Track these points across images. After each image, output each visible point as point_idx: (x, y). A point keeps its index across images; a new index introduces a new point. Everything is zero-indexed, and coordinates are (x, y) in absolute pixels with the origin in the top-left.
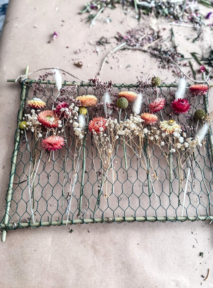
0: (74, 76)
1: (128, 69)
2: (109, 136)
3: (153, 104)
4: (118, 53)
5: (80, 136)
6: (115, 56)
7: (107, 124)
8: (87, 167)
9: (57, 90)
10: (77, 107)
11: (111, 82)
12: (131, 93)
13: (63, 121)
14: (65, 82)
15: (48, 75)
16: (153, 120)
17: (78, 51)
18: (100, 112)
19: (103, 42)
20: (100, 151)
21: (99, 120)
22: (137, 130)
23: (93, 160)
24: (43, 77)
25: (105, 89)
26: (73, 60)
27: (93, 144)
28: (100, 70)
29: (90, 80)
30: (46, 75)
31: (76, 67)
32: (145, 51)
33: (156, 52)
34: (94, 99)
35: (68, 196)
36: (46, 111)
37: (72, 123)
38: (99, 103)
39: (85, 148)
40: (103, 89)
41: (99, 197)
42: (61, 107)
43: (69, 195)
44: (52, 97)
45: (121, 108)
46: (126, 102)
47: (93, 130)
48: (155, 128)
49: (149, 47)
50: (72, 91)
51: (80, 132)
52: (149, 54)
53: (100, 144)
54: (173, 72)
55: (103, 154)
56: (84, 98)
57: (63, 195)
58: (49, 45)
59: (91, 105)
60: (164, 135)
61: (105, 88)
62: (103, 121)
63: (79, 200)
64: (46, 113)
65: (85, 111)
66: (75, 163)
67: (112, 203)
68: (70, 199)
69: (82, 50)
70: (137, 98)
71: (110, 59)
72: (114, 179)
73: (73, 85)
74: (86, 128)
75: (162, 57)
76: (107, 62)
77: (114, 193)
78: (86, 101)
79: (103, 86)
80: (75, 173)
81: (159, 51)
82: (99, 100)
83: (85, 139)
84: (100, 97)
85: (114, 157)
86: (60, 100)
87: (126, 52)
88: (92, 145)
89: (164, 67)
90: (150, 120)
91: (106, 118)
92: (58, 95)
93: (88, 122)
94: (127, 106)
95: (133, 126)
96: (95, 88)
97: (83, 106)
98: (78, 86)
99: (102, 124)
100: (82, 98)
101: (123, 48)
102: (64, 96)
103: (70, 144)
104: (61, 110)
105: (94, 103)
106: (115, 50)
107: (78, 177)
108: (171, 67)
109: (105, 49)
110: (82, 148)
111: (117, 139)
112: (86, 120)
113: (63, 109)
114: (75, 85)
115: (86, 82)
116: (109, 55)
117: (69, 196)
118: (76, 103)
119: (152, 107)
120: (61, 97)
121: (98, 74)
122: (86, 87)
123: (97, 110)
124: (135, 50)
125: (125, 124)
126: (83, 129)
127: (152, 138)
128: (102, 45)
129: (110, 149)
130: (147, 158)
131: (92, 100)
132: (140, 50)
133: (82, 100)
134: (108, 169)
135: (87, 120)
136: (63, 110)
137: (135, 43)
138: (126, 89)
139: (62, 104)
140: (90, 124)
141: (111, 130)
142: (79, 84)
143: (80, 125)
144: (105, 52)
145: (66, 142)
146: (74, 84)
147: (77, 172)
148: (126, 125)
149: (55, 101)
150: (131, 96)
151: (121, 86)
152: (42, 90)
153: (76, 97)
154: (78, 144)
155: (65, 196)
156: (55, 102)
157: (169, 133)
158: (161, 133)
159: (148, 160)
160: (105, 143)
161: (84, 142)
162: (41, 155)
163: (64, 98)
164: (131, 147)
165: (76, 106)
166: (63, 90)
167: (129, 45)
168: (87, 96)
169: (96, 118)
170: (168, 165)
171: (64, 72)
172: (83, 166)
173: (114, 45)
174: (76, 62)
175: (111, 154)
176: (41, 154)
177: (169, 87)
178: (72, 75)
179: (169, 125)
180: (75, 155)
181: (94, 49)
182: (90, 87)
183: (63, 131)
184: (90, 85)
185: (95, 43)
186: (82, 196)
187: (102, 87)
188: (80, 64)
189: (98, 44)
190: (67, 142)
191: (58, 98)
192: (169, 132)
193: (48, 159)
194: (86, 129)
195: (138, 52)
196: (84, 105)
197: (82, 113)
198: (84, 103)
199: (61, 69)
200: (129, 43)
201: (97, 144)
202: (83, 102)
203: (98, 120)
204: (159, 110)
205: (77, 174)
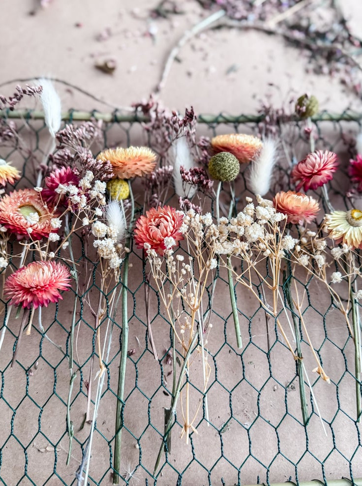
0: (93, 97)
1: (232, 75)
2: (191, 258)
3: (306, 168)
4: (203, 36)
5: (112, 261)
6: (198, 44)
7: (184, 229)
8: (133, 339)
9: (48, 134)
10: (102, 182)
11: (192, 110)
12: (245, 139)
13: (67, 220)
14: (71, 111)
15: (22, 96)
16: (307, 213)
17: (105, 34)
18: (165, 192)
19: (167, 11)
20: (168, 299)
21: (164, 217)
22: (266, 242)
23: (147, 326)
24: (8, 100)
25: (176, 131)
26: (92, 56)
27: (147, 280)
28: (161, 78)
29: (137, 106)
30: (16, 95)
31: (99, 73)
32: (270, 33)
33: (298, 35)
34: (147, 158)
35: (83, 424)
36: (20, 193)
37: (90, 224)
38: (161, 167)
39: (126, 292)
40: (171, 129)
41: (169, 430)
42: (57, 181)
43: (87, 420)
44: (36, 153)
45: (220, 180)
46: (233, 166)
47: (147, 245)
48: (314, 234)
49: (280, 24)
50: (89, 137)
51: (111, 251)
52: (280, 39)
53: (165, 282)
54: (343, 82)
55: (175, 308)
56: (119, 156)
57: (67, 430)
58: (32, 21)
59: (139, 173)
60: (337, 253)
61: (177, 125)
62: (174, 219)
63: (113, 444)
64: (19, 197)
65: (123, 190)
66: (99, 336)
67: (202, 441)
68: (88, 443)
69: (114, 30)
70: (263, 152)
71: (184, 51)
72: (207, 378)
73: (91, 121)
74: (127, 236)
75: (314, 46)
76: (177, 60)
77: (208, 419)
78: (126, 165)
79: (171, 122)
80: (101, 367)
81: (306, 30)
82: (162, 160)
83: (125, 268)
84: (163, 150)
85: (204, 315)
86: (58, 161)
87: (223, 34)
88: (145, 283)
89: (318, 71)
90: (300, 213)
91: (180, 210)
92: (51, 148)
93: (132, 220)
94: (236, 174)
95: (256, 232)
96: (149, 125)
97: (120, 177)
98: (105, 122)
99: (172, 228)
100: (115, 157)
101: (215, 24)
102: (68, 151)
103: (87, 283)
104: (58, 190)
105: (148, 167)
106: (196, 30)
107: (109, 378)
108: (337, 70)
109: (172, 27)
110: (118, 291)
111: (212, 268)
112: (128, 213)
113: (62, 189)
114: (97, 120)
115: (127, 110)
116: (182, 42)
117: (86, 424)
118: (100, 170)
119: (304, 176)
120: (61, 152)
121: (157, 90)
122: (126, 125)
123: (155, 186)
124: (246, 29)
125: (233, 228)
126: (121, 238)
127: (304, 260)
128: (165, 17)
129: (193, 292)
130: (294, 315)
131: (141, 160)
132: (258, 29)
133: (116, 162)
134: (191, 351)
135: (131, 215)
136: (64, 192)
137: (245, 13)
138: (230, 127)
139: (60, 174)
140: (139, 228)
141: (197, 243)
142: (108, 117)
143: (111, 228)
144: (172, 36)
145: (76, 276)
146: (93, 119)
147: (107, 364)
148: (236, 230)
149: (44, 163)
150: (245, 147)
151: (217, 121)
152: (10, 136)
153: (99, 153)
154: (107, 281)
155: (73, 433)
156: (43, 167)
157: (351, 247)
158: (328, 248)
159: (297, 320)
160: (181, 280)
161: (124, 274)
162: (6, 314)
163: (68, 156)
164: (251, 287)
165: (99, 179)
166: (62, 134)
167: (232, 18)
168: (128, 150)
169: (153, 211)
170: (350, 334)
171: (69, 88)
172: (121, 344)
173: (194, 19)
174: (101, 61)
175: (198, 310)
176: (6, 311)
177: (338, 120)
178: (87, 94)
179: (351, 224)
180: (99, 312)
181: (144, 29)
182: (136, 125)
183: (67, 247)
184: (136, 119)
185: (145, 14)
186: (121, 430)
187: (169, 123)
188: (110, 65)
189: (155, 15)
190: (79, 275)
191: (51, 156)
192: (352, 243)
193: (26, 326)
194: (129, 238)
195: (253, 35)
196: (122, 175)
197: (118, 195)
198: (122, 168)
199: (60, 78)
200: (230, 12)
201: (159, 280)
202: (118, 167)
203: (161, 217)
204: (321, 184)
205: (104, 369)
